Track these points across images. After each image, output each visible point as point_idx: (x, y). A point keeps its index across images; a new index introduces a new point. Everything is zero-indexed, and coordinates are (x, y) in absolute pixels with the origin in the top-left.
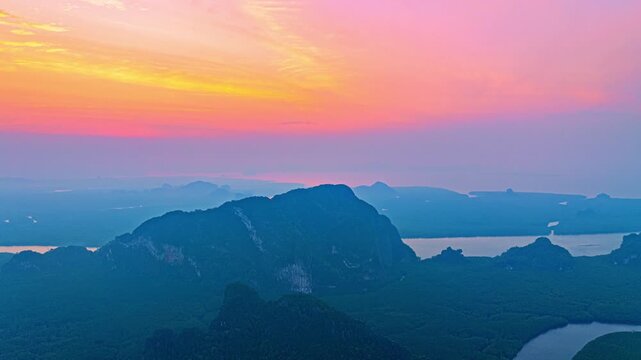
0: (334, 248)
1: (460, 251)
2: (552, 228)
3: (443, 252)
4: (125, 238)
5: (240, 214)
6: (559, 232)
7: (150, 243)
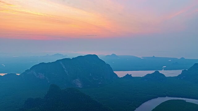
0: (90, 74)
1: (131, 75)
2: (164, 68)
3: (126, 75)
4: (27, 71)
5: (61, 64)
6: (165, 69)
7: (35, 72)
